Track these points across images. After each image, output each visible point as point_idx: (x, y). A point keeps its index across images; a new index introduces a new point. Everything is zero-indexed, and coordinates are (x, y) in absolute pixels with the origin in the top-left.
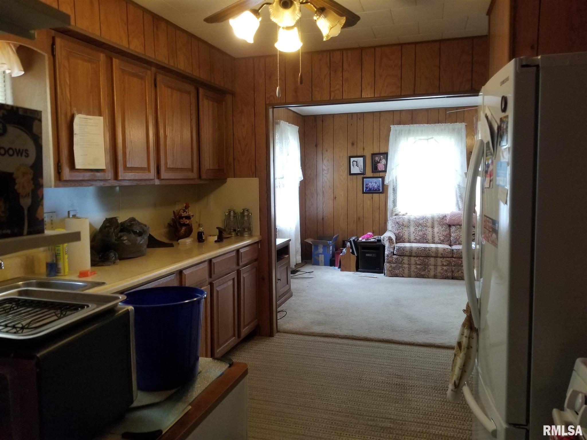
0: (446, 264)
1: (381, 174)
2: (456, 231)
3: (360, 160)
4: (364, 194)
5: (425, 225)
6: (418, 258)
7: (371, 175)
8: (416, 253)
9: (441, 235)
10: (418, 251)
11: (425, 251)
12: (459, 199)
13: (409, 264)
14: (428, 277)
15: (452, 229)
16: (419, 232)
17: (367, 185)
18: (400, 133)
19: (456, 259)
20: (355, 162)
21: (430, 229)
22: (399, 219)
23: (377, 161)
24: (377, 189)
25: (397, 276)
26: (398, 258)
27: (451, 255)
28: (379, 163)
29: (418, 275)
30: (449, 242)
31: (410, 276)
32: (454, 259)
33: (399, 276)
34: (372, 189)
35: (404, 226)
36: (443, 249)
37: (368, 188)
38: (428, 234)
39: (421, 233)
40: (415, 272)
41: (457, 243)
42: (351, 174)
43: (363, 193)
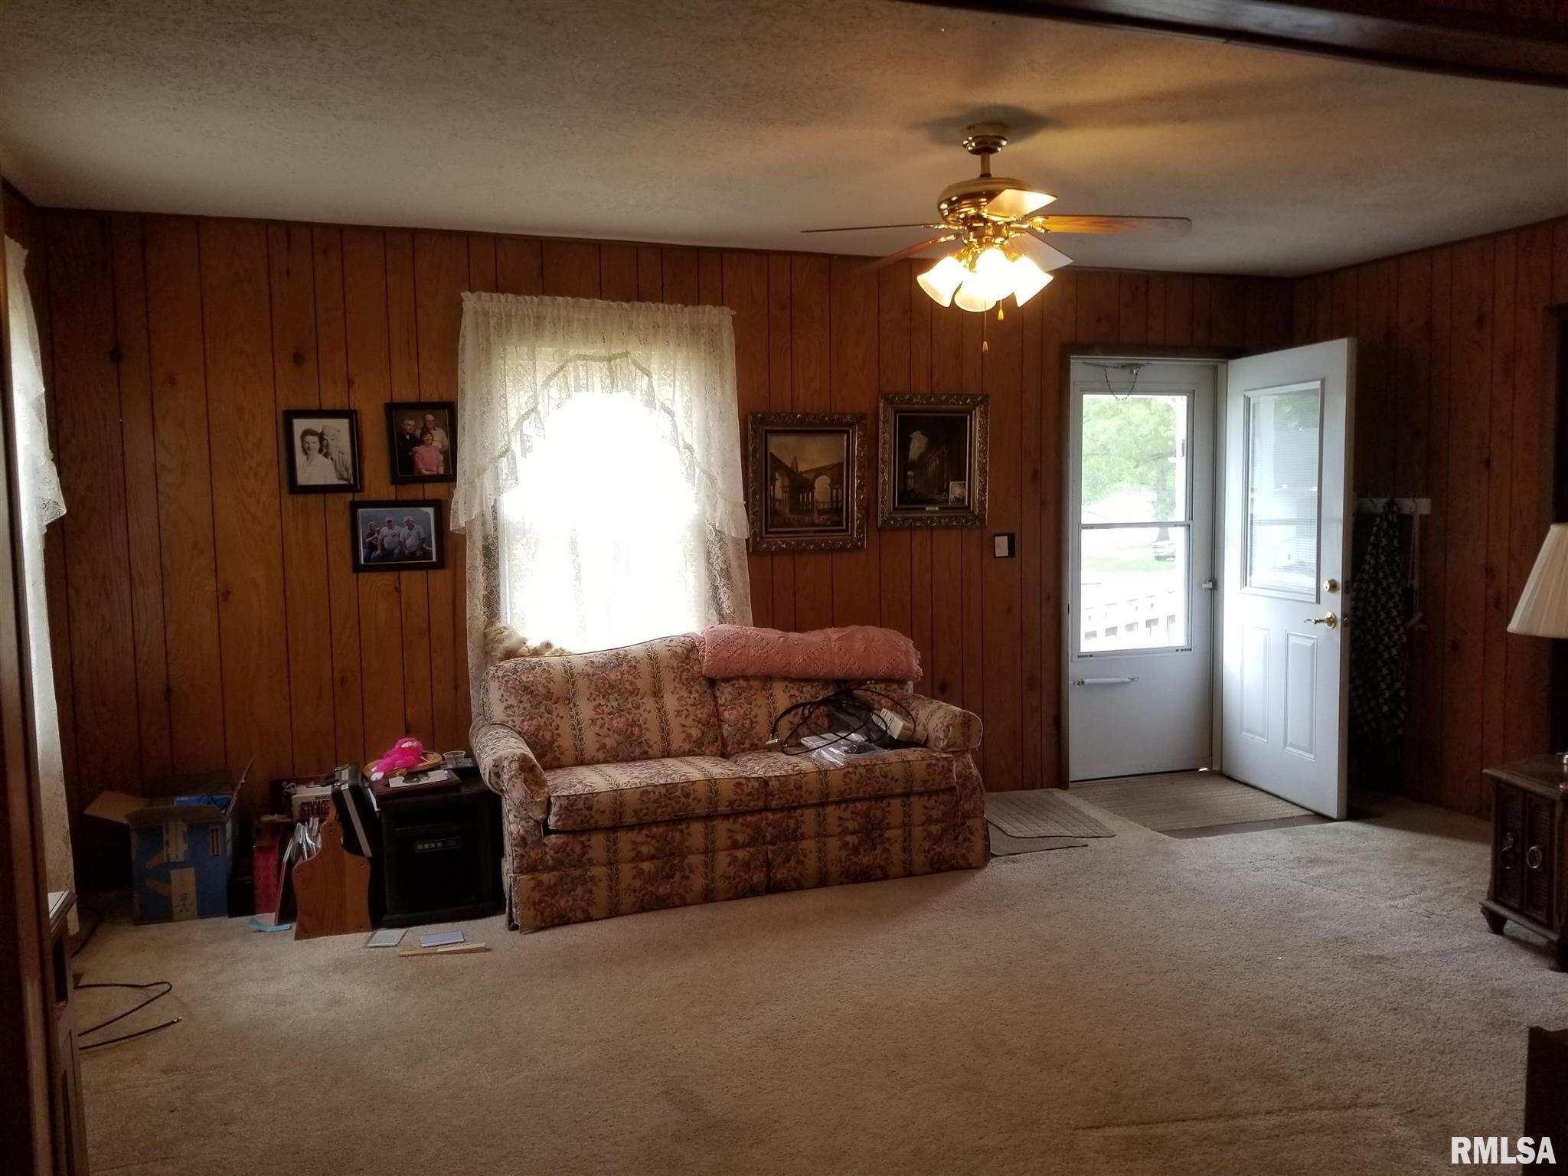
0: (747, 840)
1: (432, 491)
2: (735, 699)
3: (338, 430)
4: (361, 575)
5: (628, 685)
6: (645, 832)
7: (388, 492)
8: (637, 813)
9: (690, 722)
10: (643, 802)
11: (670, 799)
12: (720, 582)
13: (610, 863)
14: (684, 903)
15: (723, 693)
16: (612, 719)
17: (370, 535)
18: (505, 324)
19: (777, 816)
20: (315, 439)
21: (649, 703)
22: (529, 672)
23: (412, 436)
24: (419, 553)
25: (561, 920)
26: (566, 844)
27: (761, 803)
28: (420, 442)
29: (646, 901)
30: (719, 742)
31: (614, 913)
32: (770, 816)
33: (573, 919)
34: (396, 551)
35: (553, 701)
36: (734, 781)
37: (379, 547)
38: (645, 723)
39: (619, 722)
40: (635, 891)
41: (747, 743)
42: (295, 489)
43: (357, 568)
